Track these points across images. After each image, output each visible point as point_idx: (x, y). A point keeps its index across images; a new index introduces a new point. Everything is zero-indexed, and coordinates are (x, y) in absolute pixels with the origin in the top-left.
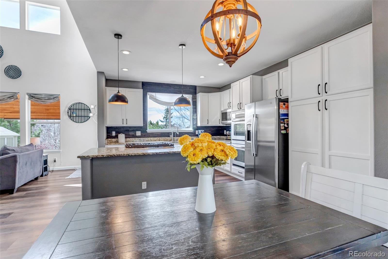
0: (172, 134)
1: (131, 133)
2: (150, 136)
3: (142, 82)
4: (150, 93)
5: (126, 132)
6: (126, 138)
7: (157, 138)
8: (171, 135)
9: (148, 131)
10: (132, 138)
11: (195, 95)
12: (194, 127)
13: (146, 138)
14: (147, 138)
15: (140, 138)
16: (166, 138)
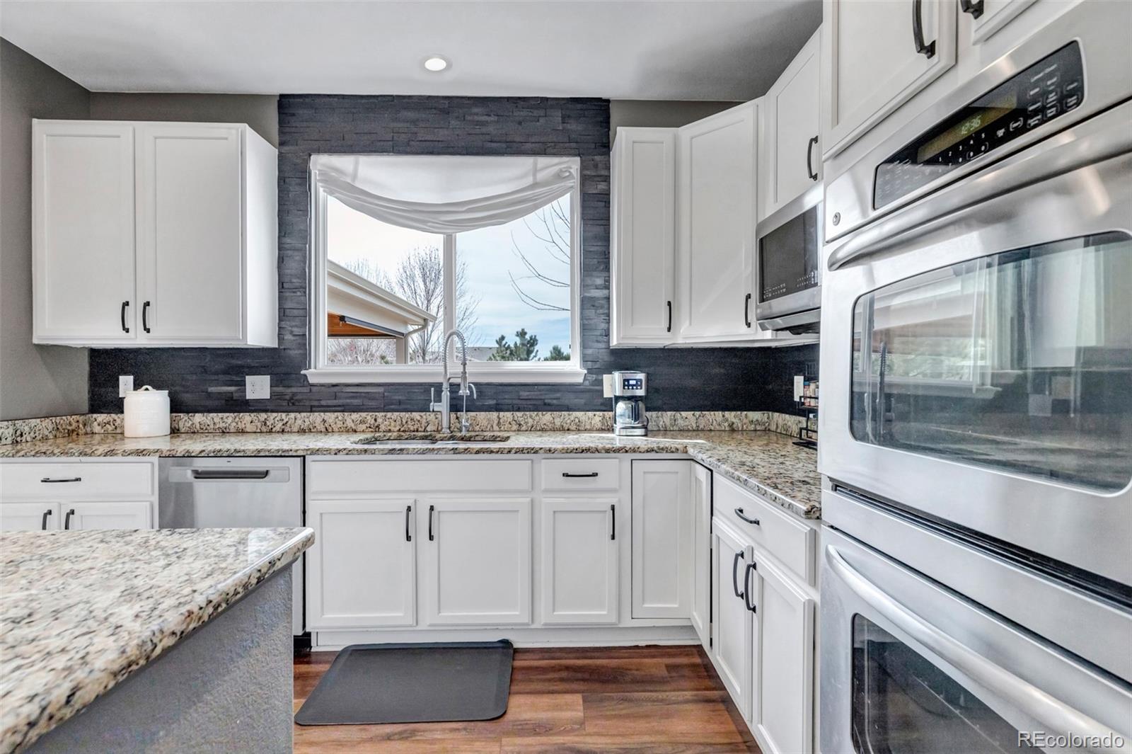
0: (446, 395)
2: (323, 403)
3: (282, 97)
4: (325, 159)
6: (175, 410)
7: (364, 414)
8: (439, 399)
9: (313, 374)
10: (220, 415)
11: (598, 158)
12: (589, 351)
13: (300, 412)
14: (303, 414)
15: (263, 416)
16: (412, 419)
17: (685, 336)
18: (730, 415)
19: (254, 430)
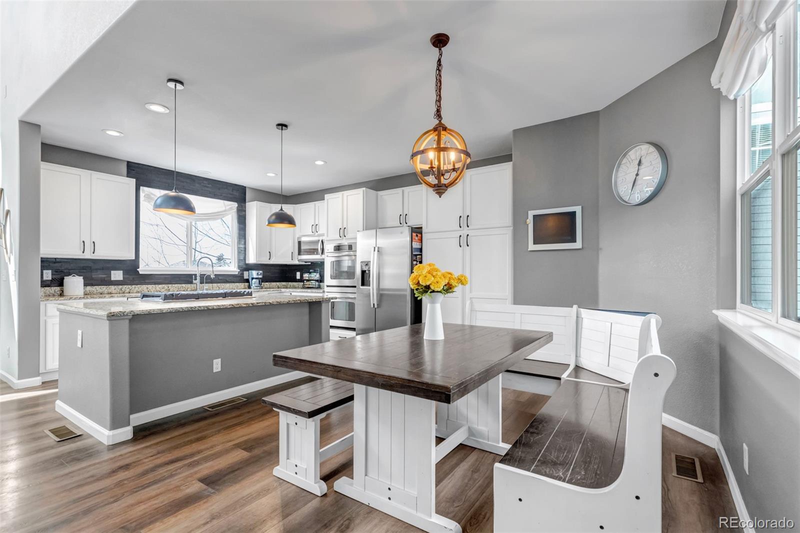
0: (198, 278)
1: (98, 275)
2: (147, 281)
3: (128, 162)
4: (146, 189)
5: (84, 271)
6: (86, 285)
7: (164, 285)
8: (196, 279)
9: (142, 271)
10: (100, 287)
11: (243, 204)
12: (240, 264)
13: (137, 285)
14: (139, 286)
15: (120, 287)
16: (182, 287)
17: (274, 261)
18: (278, 283)
19: (116, 292)
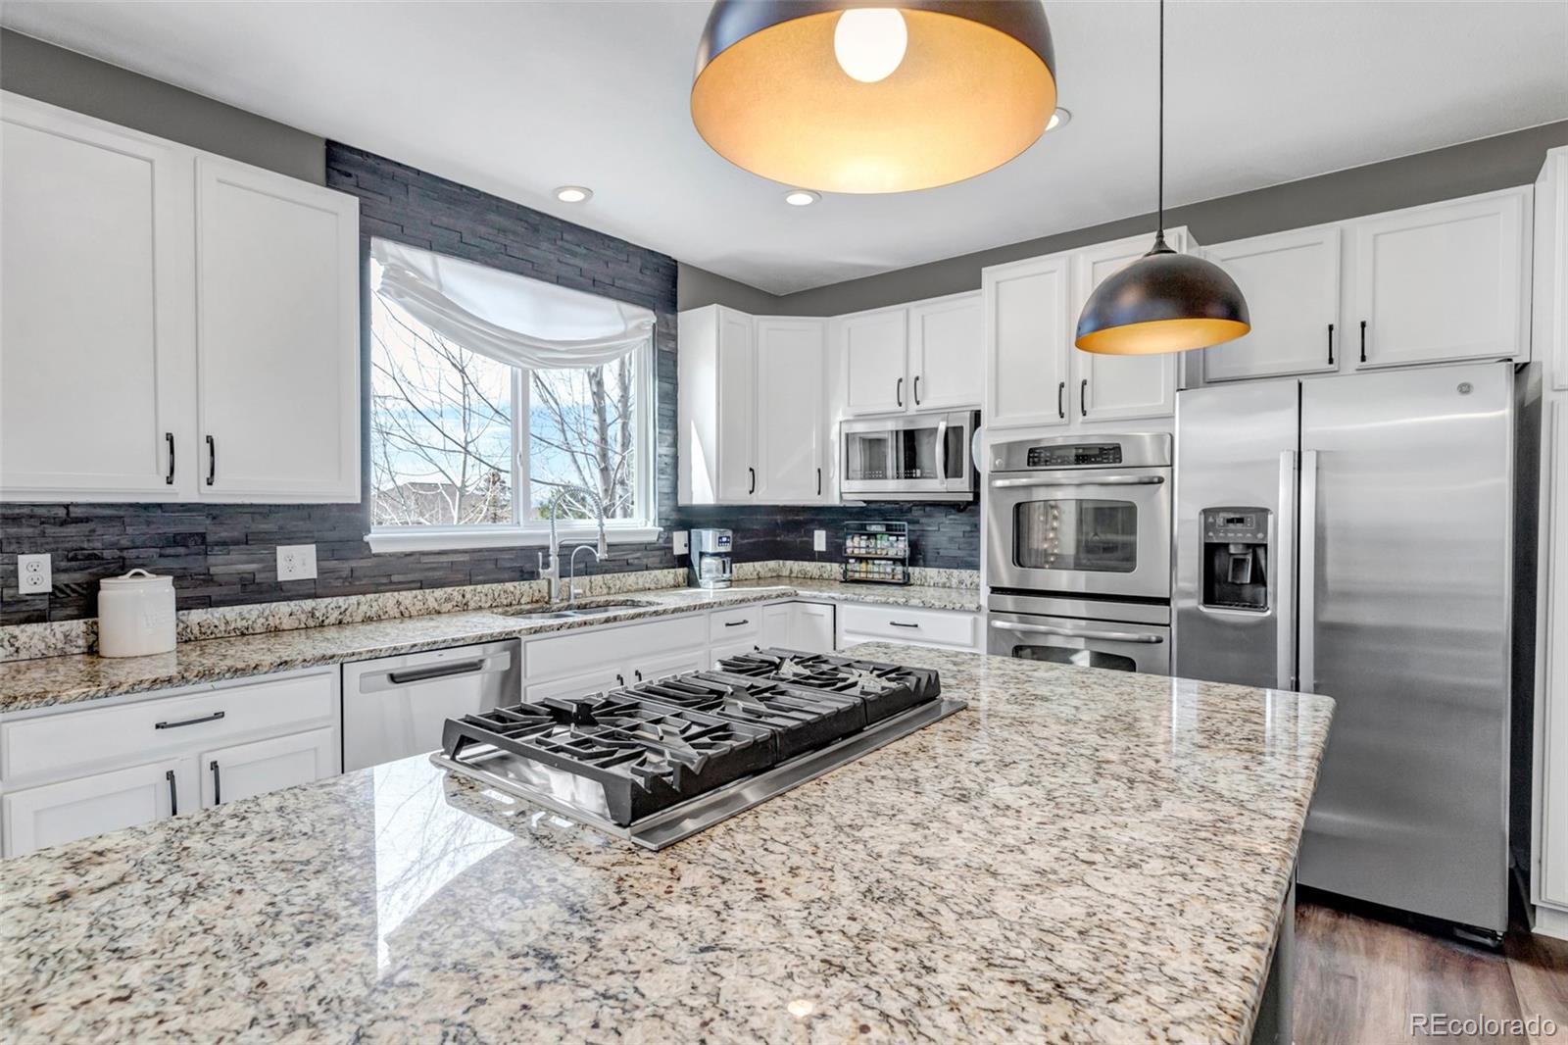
0: (554, 559)
1: (227, 565)
2: (395, 578)
3: (330, 144)
4: (389, 246)
5: (181, 550)
6: (183, 605)
7: (449, 590)
8: (546, 565)
9: (378, 541)
10: (237, 608)
11: (669, 316)
12: (662, 509)
13: (364, 594)
14: (370, 596)
15: (308, 603)
16: (505, 592)
17: (765, 497)
19: (296, 626)
